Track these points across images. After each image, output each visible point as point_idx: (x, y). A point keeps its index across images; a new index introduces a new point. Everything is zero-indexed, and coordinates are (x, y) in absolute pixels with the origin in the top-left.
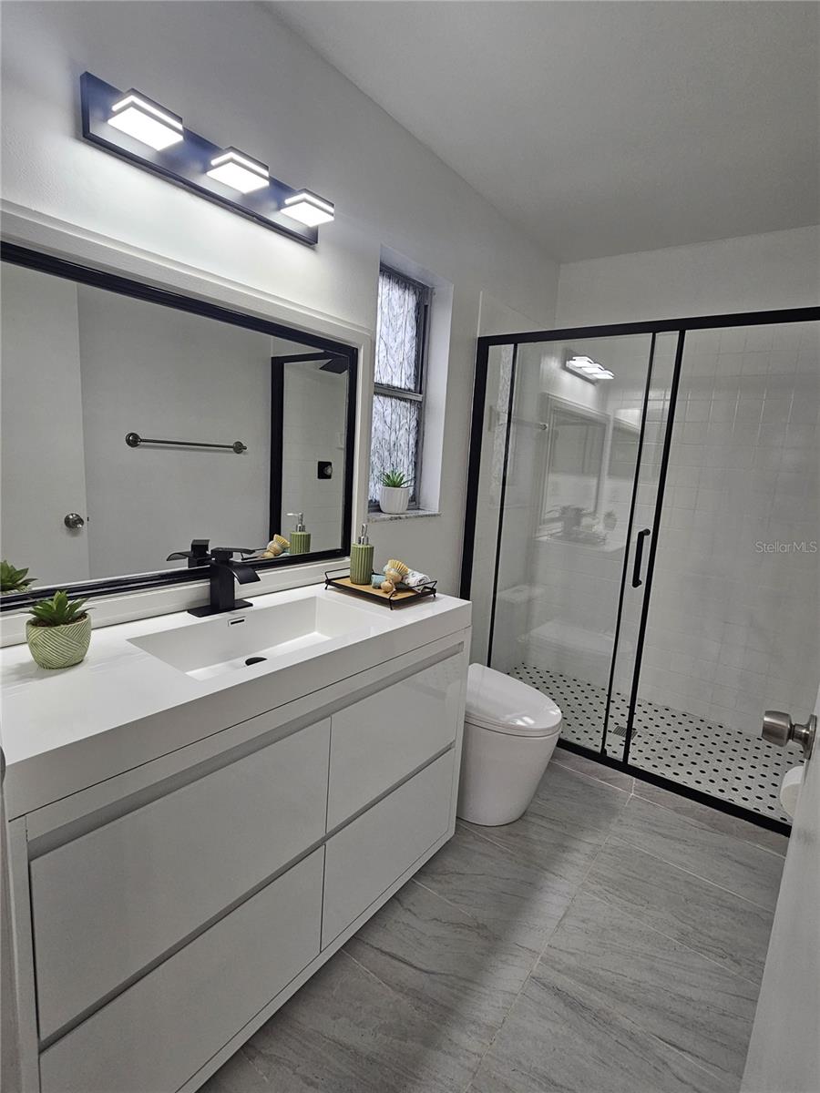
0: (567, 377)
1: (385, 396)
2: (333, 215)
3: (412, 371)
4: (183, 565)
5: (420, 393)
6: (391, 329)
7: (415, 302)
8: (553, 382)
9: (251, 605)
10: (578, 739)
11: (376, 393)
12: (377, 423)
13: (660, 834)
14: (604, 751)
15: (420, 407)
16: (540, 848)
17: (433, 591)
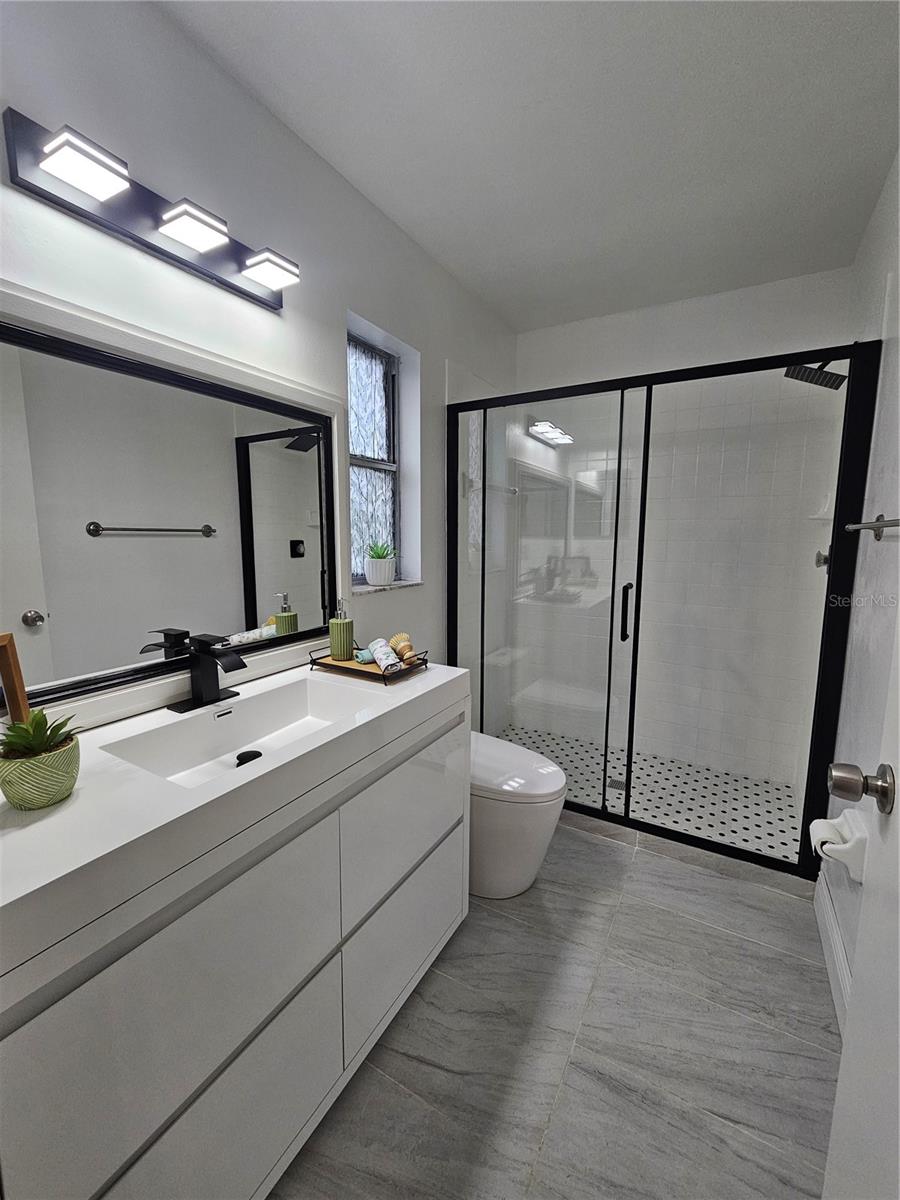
0: (531, 443)
1: (359, 466)
2: (298, 276)
3: (383, 441)
4: (159, 657)
5: (394, 462)
6: (360, 400)
7: (382, 372)
8: (519, 449)
9: (238, 694)
10: (576, 796)
11: (352, 464)
12: (354, 495)
13: (672, 887)
14: (604, 807)
15: (395, 477)
16: (556, 915)
17: (425, 662)
